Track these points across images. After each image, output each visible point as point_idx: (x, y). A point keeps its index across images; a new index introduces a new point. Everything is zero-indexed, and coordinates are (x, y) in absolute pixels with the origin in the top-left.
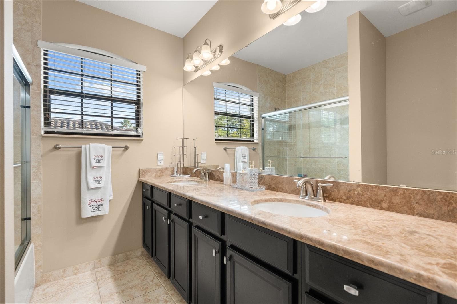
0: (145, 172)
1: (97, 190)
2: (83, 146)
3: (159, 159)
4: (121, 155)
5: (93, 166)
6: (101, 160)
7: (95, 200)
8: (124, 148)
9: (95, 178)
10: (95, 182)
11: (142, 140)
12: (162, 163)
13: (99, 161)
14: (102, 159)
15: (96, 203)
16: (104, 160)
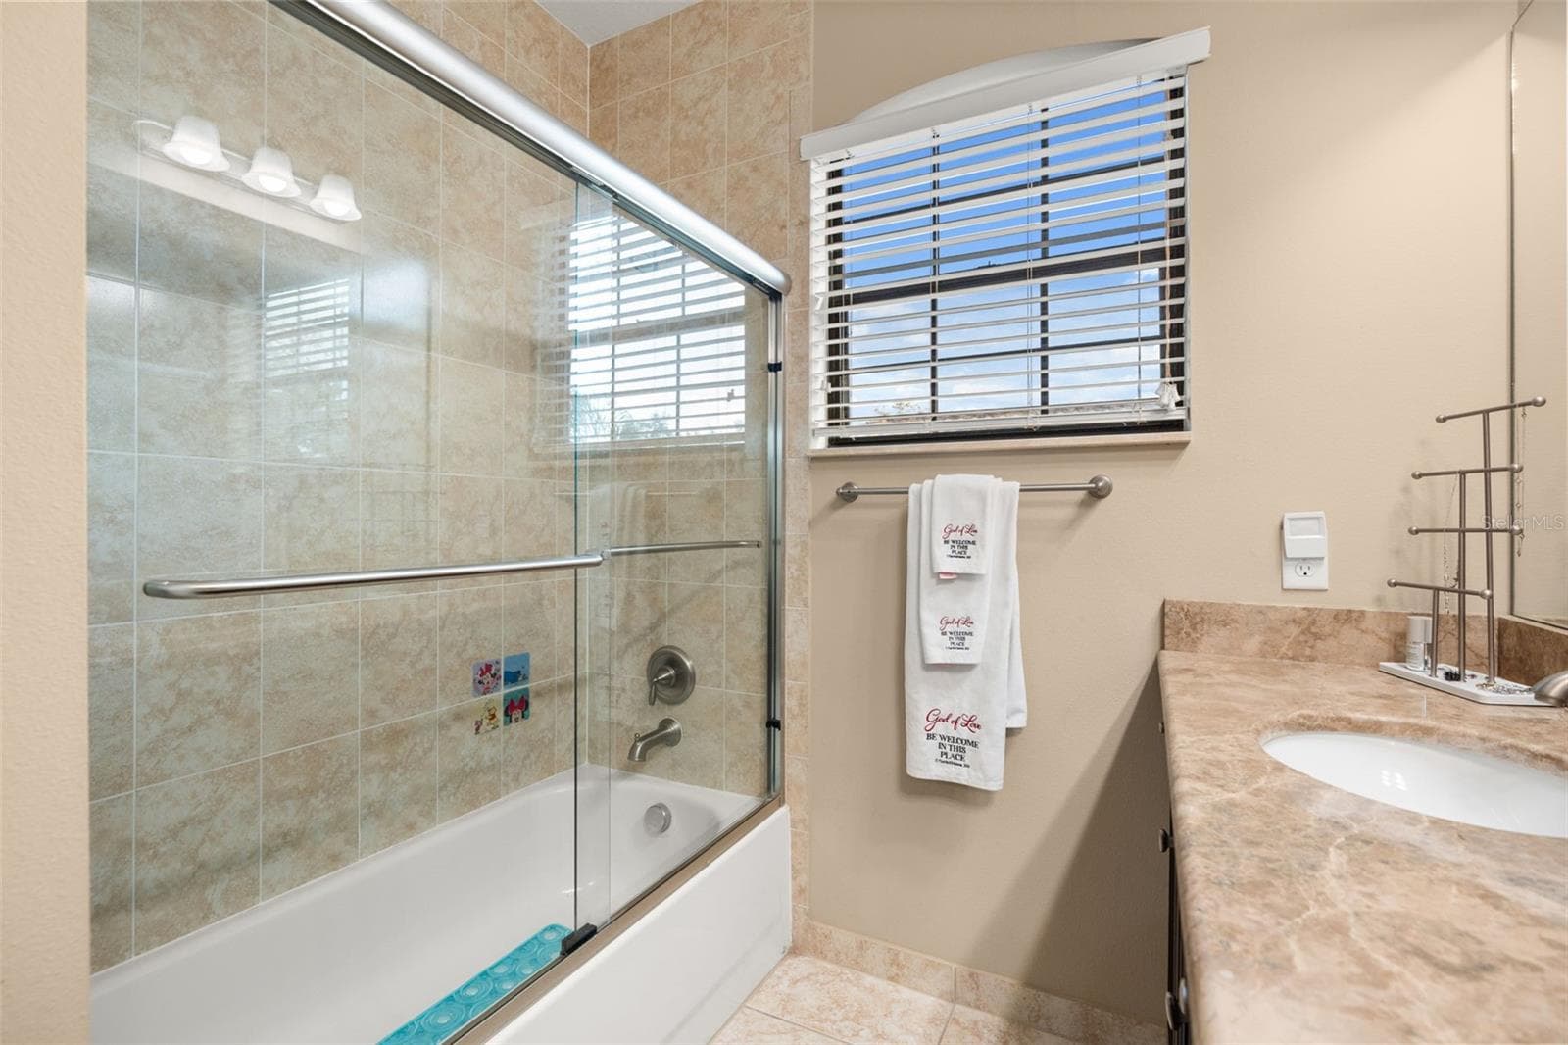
0: (1198, 619)
1: (959, 676)
2: (914, 488)
3: (1288, 556)
4: (1072, 524)
5: (936, 570)
6: (970, 546)
7: (951, 714)
8: (1084, 492)
9: (947, 623)
10: (946, 638)
11: (1183, 445)
12: (1319, 578)
13: (961, 549)
14: (974, 543)
15: (955, 729)
16: (983, 547)
